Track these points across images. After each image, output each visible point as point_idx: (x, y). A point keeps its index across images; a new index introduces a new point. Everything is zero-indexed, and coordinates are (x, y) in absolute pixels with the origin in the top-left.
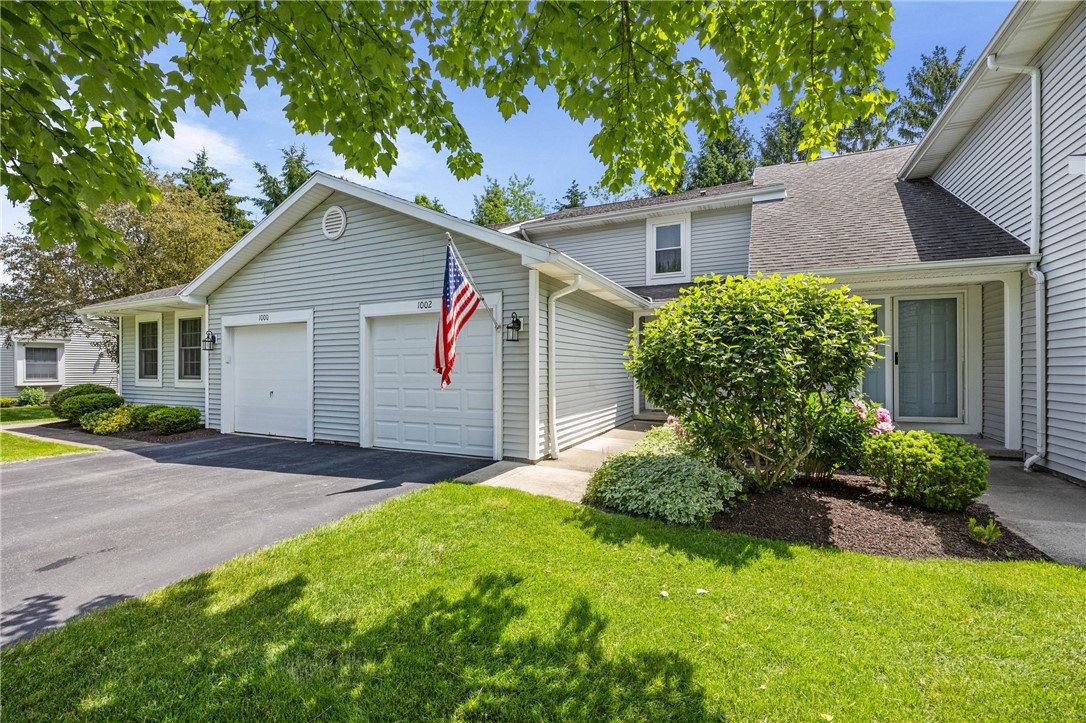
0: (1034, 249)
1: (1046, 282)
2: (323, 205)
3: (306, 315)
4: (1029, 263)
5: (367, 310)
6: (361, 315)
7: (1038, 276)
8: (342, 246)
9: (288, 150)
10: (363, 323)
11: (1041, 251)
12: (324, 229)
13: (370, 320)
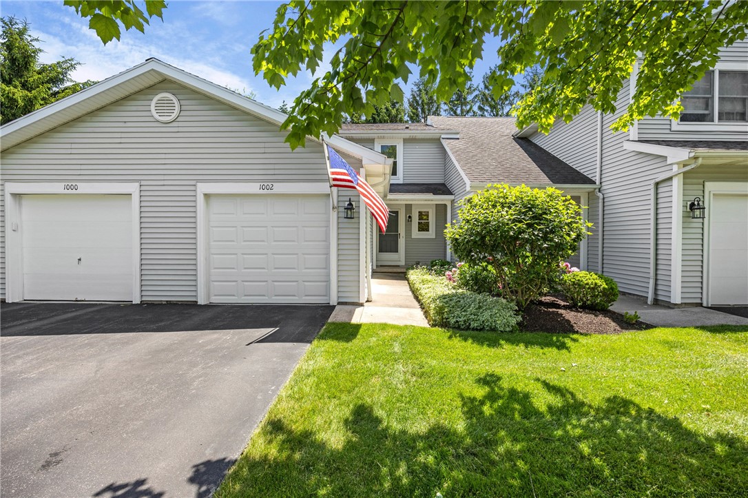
0: (598, 182)
1: (604, 198)
2: (151, 89)
3: (133, 188)
4: (595, 189)
5: (203, 188)
6: (198, 190)
7: (600, 195)
8: (176, 130)
9: (6, 20)
10: (201, 200)
11: (601, 183)
12: (154, 112)
13: (207, 196)
